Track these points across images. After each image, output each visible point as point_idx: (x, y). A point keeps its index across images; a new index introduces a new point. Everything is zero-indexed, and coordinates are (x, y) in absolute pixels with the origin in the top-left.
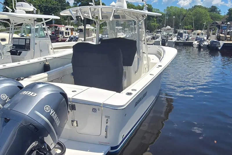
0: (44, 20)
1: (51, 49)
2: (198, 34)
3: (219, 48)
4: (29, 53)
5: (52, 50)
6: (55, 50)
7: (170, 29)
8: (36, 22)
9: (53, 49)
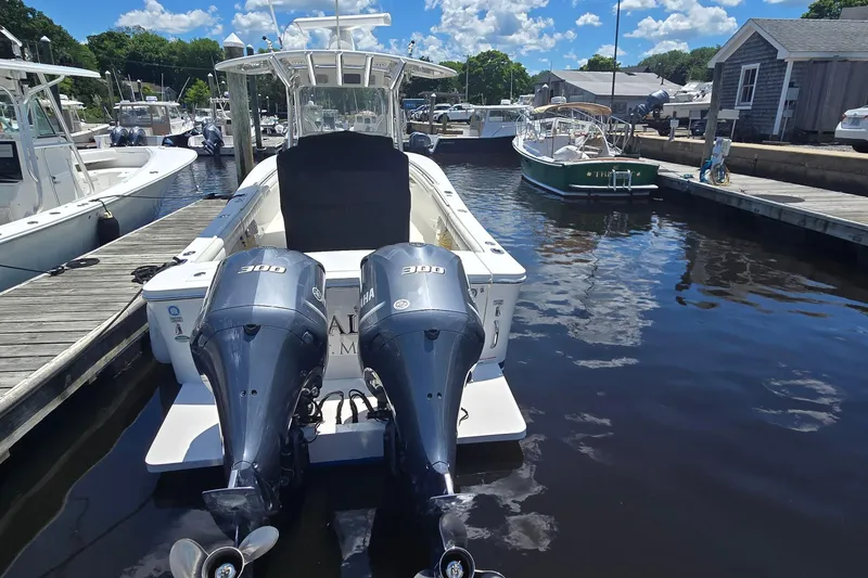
0: (42, 79)
1: (79, 170)
2: (368, 121)
3: (431, 150)
4: (24, 188)
5: (81, 174)
6: (91, 173)
7: (315, 109)
8: (26, 86)
9: (83, 167)
